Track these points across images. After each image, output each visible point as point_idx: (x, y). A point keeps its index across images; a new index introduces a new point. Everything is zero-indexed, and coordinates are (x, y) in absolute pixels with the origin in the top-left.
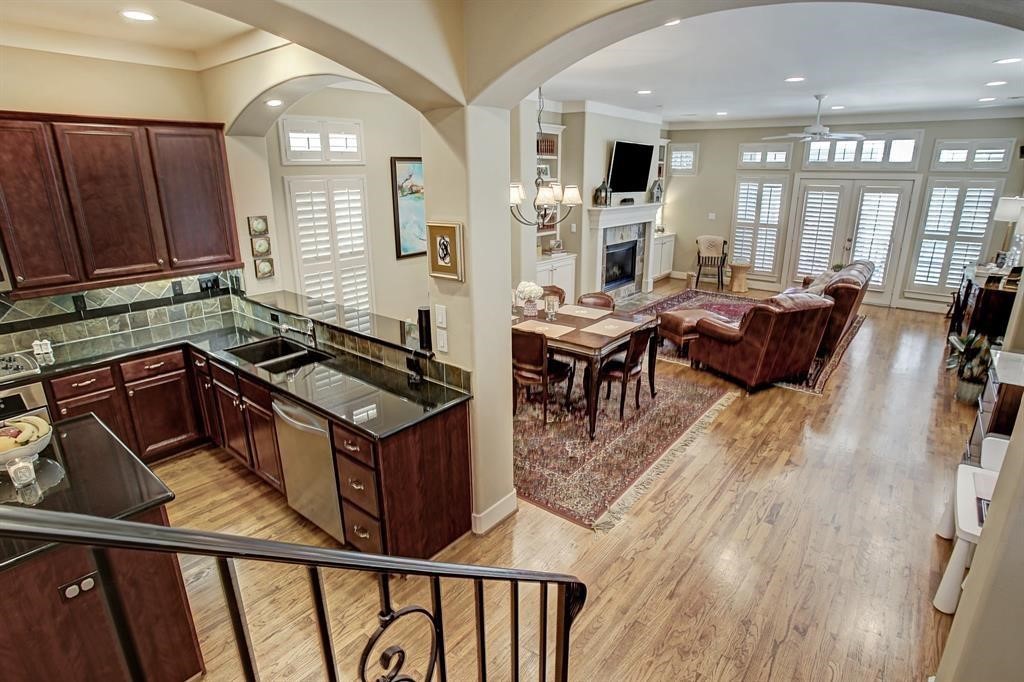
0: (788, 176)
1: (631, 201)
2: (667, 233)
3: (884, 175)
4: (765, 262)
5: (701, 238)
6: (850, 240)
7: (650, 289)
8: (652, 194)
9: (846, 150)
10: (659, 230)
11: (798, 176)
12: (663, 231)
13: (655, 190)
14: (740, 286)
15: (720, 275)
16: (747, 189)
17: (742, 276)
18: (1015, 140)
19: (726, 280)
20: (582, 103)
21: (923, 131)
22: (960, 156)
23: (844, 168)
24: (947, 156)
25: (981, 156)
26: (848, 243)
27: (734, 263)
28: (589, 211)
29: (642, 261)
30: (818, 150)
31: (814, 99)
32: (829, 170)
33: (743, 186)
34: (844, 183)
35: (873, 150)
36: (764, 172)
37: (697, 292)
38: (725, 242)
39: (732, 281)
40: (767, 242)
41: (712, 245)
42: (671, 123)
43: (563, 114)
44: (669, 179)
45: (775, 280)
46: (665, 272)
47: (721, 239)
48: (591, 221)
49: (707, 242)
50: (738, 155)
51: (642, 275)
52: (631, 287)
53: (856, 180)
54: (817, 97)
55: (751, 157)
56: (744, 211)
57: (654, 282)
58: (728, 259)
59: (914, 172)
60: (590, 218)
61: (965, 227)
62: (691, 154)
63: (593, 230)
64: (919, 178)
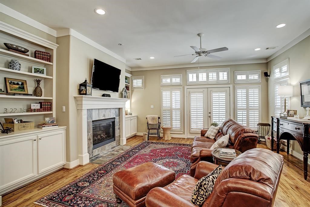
0: (182, 88)
1: (109, 96)
2: (133, 115)
3: (218, 85)
4: (176, 124)
5: (148, 116)
6: (210, 113)
7: (125, 142)
8: (122, 94)
9: (203, 77)
10: (129, 114)
11: (186, 87)
12: (131, 114)
13: (124, 92)
14: (168, 137)
15: (158, 133)
16: (166, 94)
17: (169, 132)
18: (260, 71)
19: (161, 135)
20: (68, 29)
21: (229, 68)
22: (244, 77)
23: (203, 83)
24: (239, 77)
25: (251, 77)
26: (209, 115)
27: (164, 127)
28: (75, 98)
29: (119, 129)
30: (192, 77)
31: (198, 36)
32: (198, 85)
33: (164, 93)
34: (204, 89)
35: (213, 76)
36: (172, 86)
37: (148, 143)
38: (159, 118)
39: (164, 135)
40: (176, 116)
41: (153, 119)
42: (131, 68)
43: (57, 38)
44: (132, 91)
45: (182, 133)
46: (133, 133)
47: (157, 116)
48: (77, 105)
49: (151, 117)
50: (160, 80)
51: (120, 136)
52: (114, 144)
53: (209, 88)
54: (199, 35)
55: (167, 80)
56: (166, 103)
57: (127, 140)
58: (161, 125)
59: (229, 84)
60: (76, 103)
61: (251, 104)
62: (140, 81)
63: (79, 110)
64: (231, 86)
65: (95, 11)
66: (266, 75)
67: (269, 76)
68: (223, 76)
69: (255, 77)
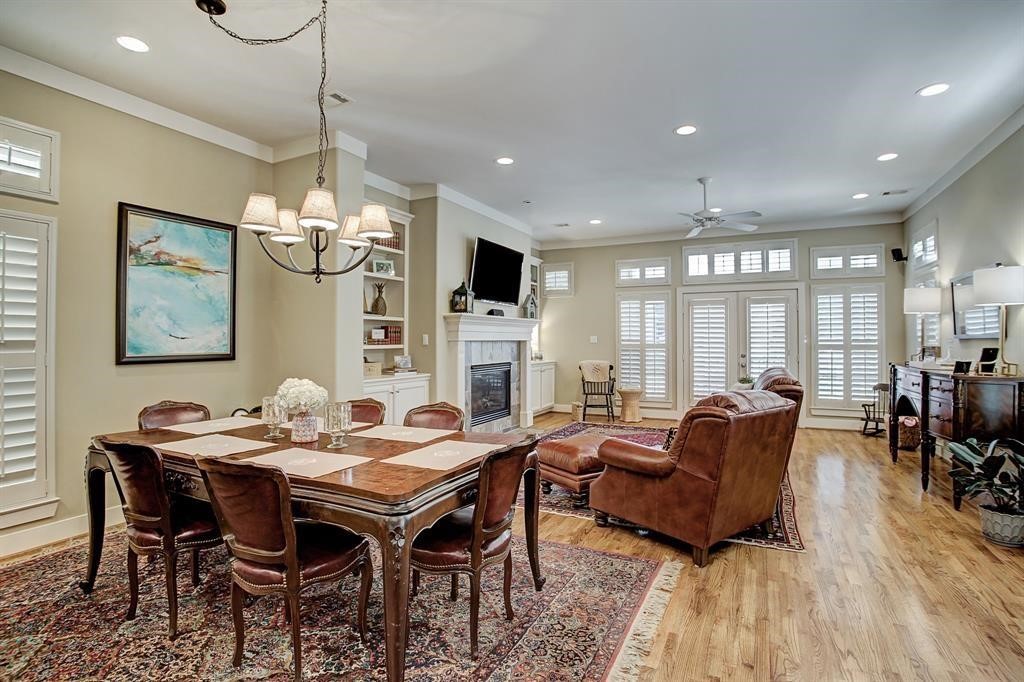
0: (669, 291)
1: (501, 313)
2: (546, 360)
3: (766, 284)
4: (655, 386)
5: (583, 363)
6: (743, 356)
7: (530, 422)
8: (524, 309)
9: (725, 264)
10: (537, 358)
11: (680, 291)
12: (541, 358)
13: (529, 305)
14: (633, 414)
15: (608, 406)
16: (628, 309)
17: (635, 403)
18: (883, 245)
19: (617, 411)
20: (434, 186)
21: (796, 240)
22: (837, 263)
23: (726, 280)
24: (823, 263)
25: (858, 262)
26: (742, 360)
27: (624, 389)
28: (445, 318)
29: (519, 389)
30: (697, 265)
31: (698, 184)
32: (711, 284)
33: (624, 305)
34: (727, 295)
35: (751, 262)
36: (643, 289)
37: (584, 425)
38: (611, 368)
39: (623, 412)
40: (657, 361)
41: (597, 369)
42: (541, 243)
43: (410, 202)
44: (544, 301)
45: (670, 406)
46: (546, 405)
47: (606, 364)
48: (449, 332)
49: (592, 366)
50: (614, 272)
51: (519, 405)
52: (507, 421)
53: (741, 291)
54: (700, 181)
55: (630, 273)
56: (628, 331)
57: (534, 418)
58: (617, 387)
59: (796, 281)
60: (446, 328)
61: (857, 334)
62: (565, 274)
63: (452, 343)
64: (801, 286)
65: (495, 161)
66: (898, 255)
67: (906, 259)
68: (780, 260)
69: (868, 261)
